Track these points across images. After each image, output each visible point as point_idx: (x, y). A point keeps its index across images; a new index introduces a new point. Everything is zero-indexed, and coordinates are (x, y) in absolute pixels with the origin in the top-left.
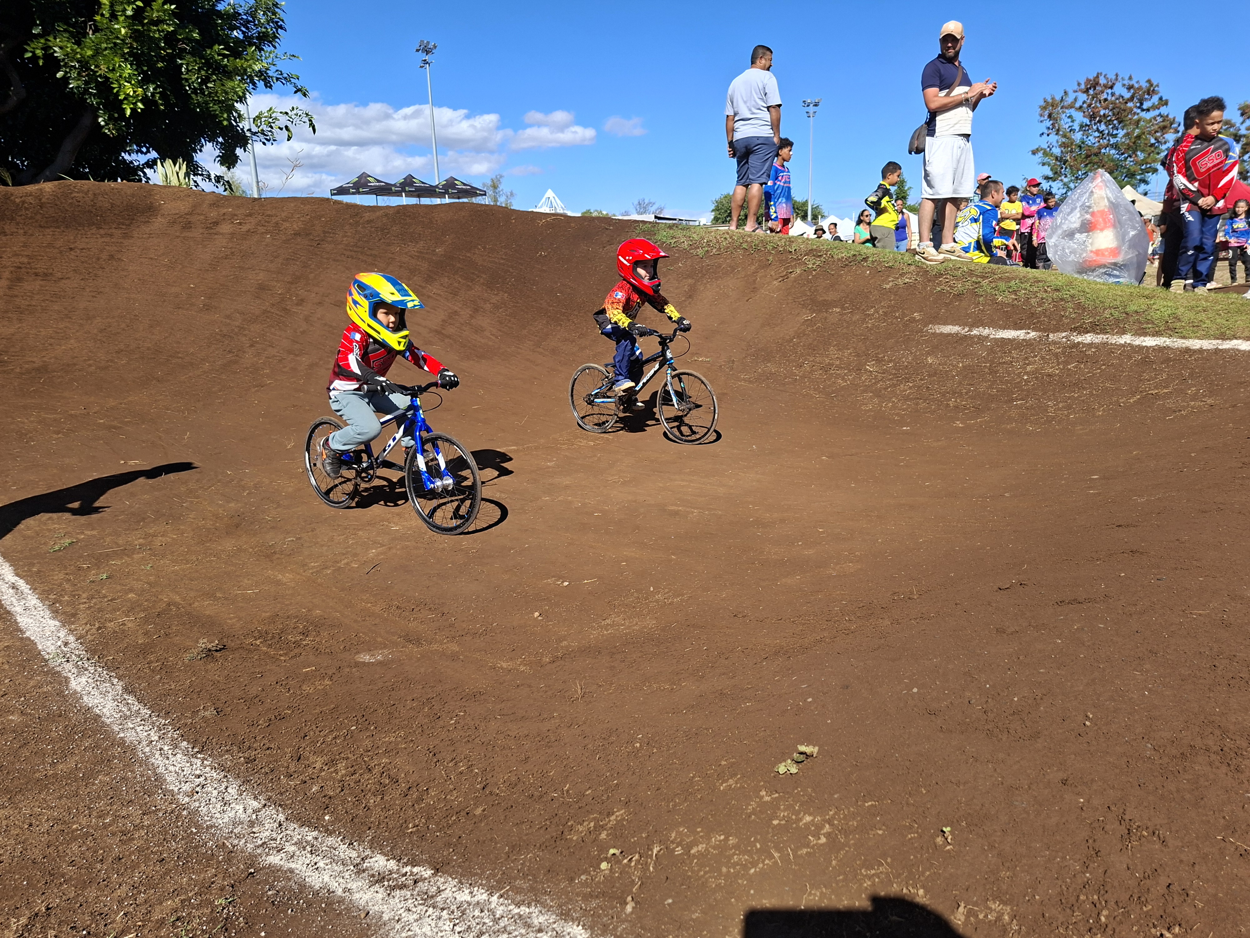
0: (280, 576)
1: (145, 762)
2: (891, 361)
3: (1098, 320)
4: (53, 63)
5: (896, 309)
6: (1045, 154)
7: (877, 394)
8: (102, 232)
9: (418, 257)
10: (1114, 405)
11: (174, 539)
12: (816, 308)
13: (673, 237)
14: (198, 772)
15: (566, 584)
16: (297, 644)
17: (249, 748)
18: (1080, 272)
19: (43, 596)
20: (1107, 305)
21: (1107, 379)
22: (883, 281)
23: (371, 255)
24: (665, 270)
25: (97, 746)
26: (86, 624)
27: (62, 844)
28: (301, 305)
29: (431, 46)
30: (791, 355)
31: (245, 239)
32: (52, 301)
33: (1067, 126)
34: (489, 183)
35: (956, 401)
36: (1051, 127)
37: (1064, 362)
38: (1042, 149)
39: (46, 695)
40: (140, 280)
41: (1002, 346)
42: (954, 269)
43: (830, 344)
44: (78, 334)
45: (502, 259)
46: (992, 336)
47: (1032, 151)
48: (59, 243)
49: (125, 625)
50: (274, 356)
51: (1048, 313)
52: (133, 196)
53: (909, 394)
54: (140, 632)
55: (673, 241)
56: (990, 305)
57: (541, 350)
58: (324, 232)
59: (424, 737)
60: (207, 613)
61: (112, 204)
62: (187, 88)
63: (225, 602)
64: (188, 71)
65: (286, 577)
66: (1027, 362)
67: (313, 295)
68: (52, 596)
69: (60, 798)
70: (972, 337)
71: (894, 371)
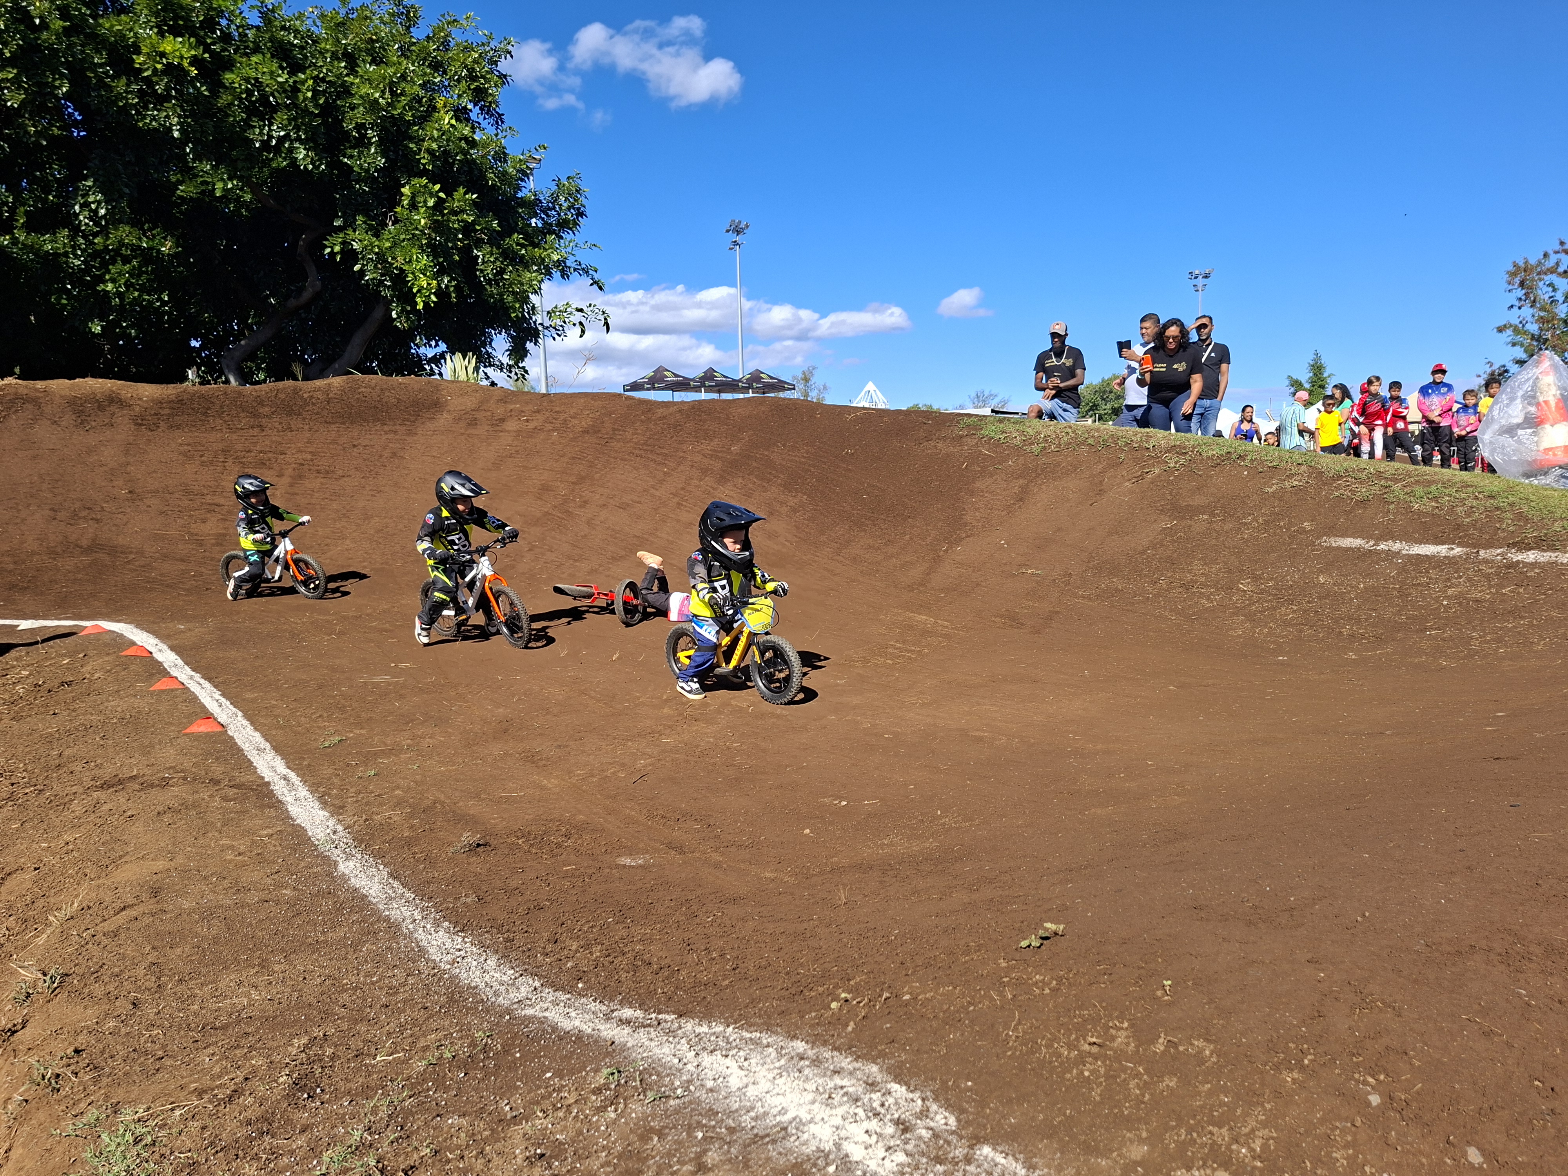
0: (545, 782)
1: (409, 937)
2: (1271, 579)
3: (1545, 535)
4: (350, 255)
5: (1280, 517)
6: (1516, 331)
7: (1251, 617)
8: (386, 428)
9: (712, 455)
10: (1560, 639)
11: (441, 741)
12: (1177, 515)
13: (1003, 432)
14: (459, 947)
15: (844, 803)
16: (559, 845)
17: (508, 931)
18: (1528, 475)
19: (314, 788)
20: (1557, 515)
21: (1553, 607)
22: (1265, 484)
23: (661, 454)
24: (992, 469)
25: (365, 922)
26: (354, 815)
27: (334, 994)
28: (584, 507)
29: (742, 225)
30: (1143, 569)
31: (531, 437)
32: (331, 500)
33: (1546, 297)
34: (800, 375)
35: (1351, 629)
36: (1523, 298)
37: (1497, 585)
38: (1511, 326)
39: (316, 875)
40: (421, 479)
41: (1417, 565)
42: (1358, 471)
43: (1194, 558)
44: (355, 534)
45: (804, 457)
46: (1404, 552)
47: (1498, 328)
48: (343, 440)
49: (390, 818)
50: (553, 561)
51: (1479, 525)
52: (420, 391)
53: (1292, 619)
54: (406, 825)
55: (1003, 436)
56: (1403, 514)
57: (840, 558)
58: (614, 429)
59: (680, 931)
60: (471, 812)
61: (398, 399)
62: (482, 279)
63: (489, 803)
64: (484, 262)
65: (551, 783)
66: (1449, 584)
67: (598, 496)
68: (321, 789)
69: (331, 959)
70: (1378, 553)
71: (1274, 592)
